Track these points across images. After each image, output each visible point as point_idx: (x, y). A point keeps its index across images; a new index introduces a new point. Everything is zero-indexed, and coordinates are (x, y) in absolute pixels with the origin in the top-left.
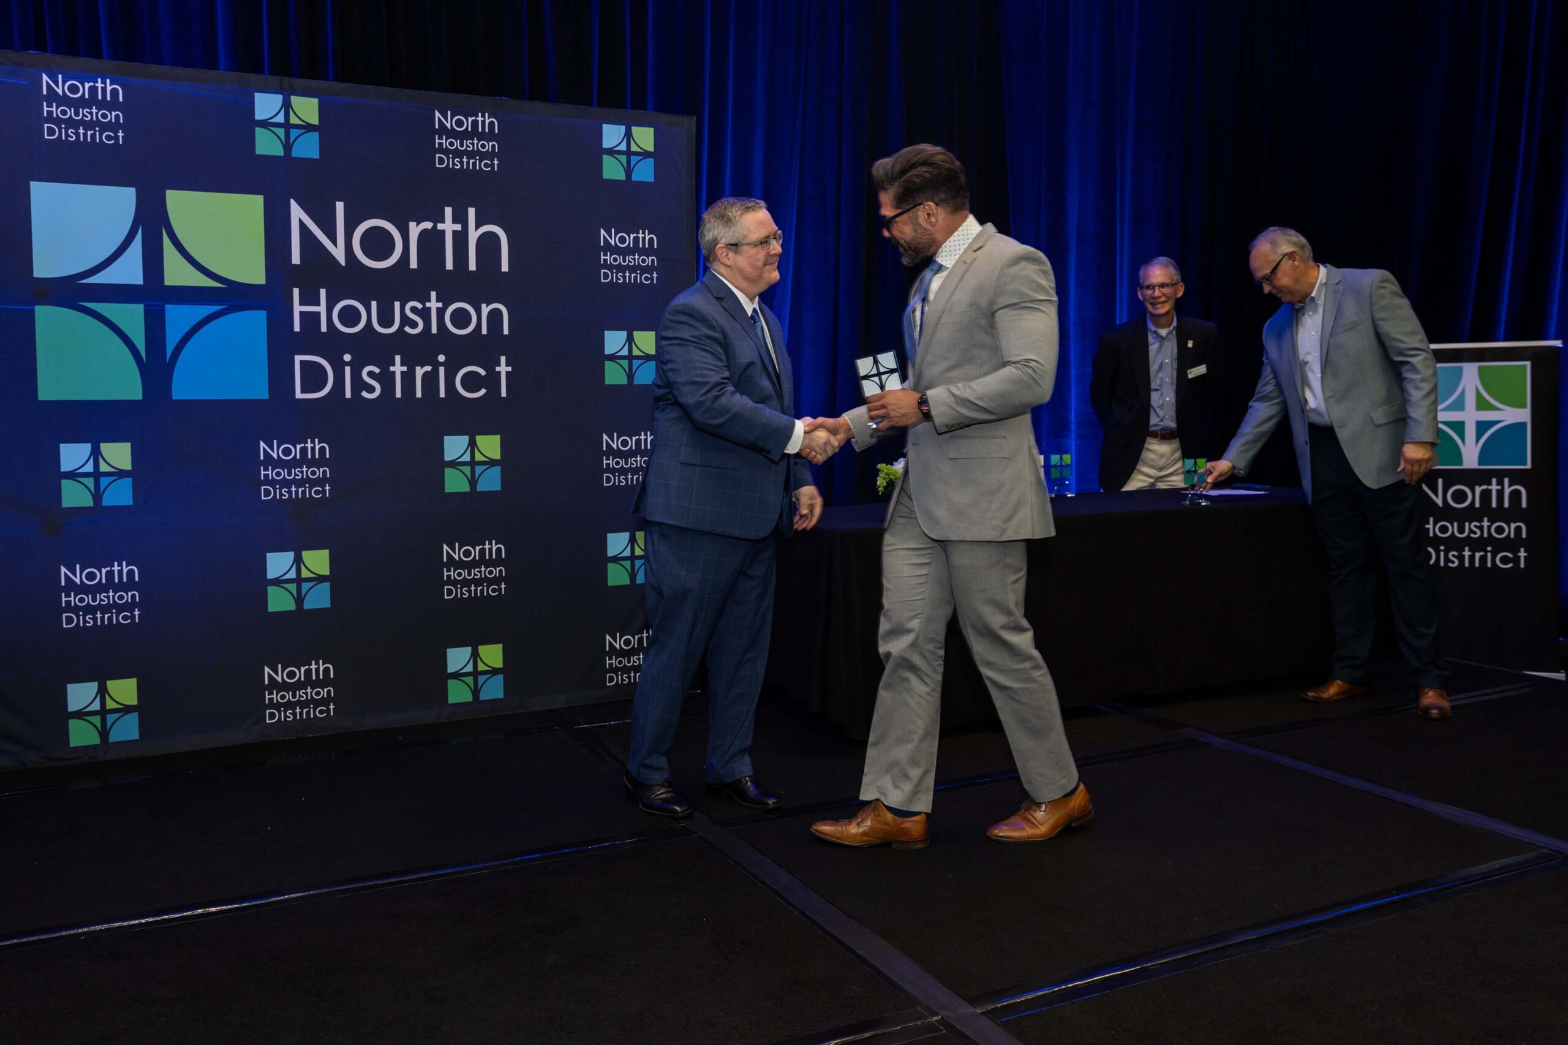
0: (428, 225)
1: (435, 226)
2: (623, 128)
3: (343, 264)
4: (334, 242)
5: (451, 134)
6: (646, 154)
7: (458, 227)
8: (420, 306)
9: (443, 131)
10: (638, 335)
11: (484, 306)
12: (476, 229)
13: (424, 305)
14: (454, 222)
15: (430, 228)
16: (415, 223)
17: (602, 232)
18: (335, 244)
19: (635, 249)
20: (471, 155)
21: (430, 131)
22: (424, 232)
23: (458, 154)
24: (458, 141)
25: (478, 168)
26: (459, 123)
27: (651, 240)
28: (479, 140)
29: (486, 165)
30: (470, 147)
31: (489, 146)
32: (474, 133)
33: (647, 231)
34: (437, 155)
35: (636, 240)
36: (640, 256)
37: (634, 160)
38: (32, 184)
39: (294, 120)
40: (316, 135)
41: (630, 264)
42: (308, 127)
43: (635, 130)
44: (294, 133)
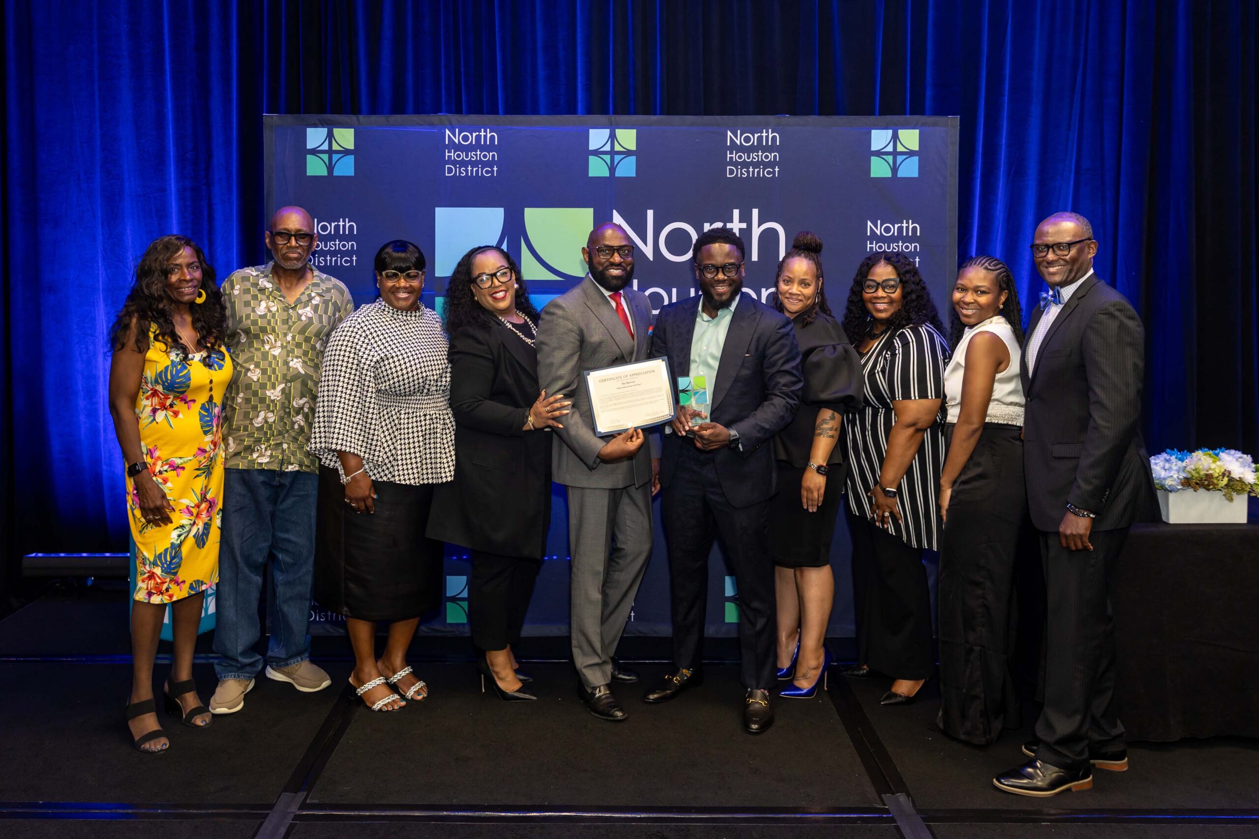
2: (890, 132)
3: (652, 259)
4: (645, 242)
5: (741, 149)
6: (911, 153)
7: (744, 226)
9: (734, 147)
11: (763, 290)
12: (759, 227)
14: (740, 221)
17: (869, 223)
18: (645, 243)
19: (900, 237)
20: (756, 165)
21: (722, 147)
23: (745, 165)
24: (746, 154)
25: (761, 176)
26: (747, 140)
27: (914, 229)
28: (763, 152)
29: (769, 173)
30: (755, 159)
31: (771, 156)
32: (759, 147)
33: (910, 221)
34: (728, 167)
35: (900, 229)
36: (903, 243)
37: (900, 159)
38: (437, 209)
39: (617, 148)
40: (633, 159)
41: (894, 250)
42: (628, 153)
43: (902, 133)
44: (617, 158)
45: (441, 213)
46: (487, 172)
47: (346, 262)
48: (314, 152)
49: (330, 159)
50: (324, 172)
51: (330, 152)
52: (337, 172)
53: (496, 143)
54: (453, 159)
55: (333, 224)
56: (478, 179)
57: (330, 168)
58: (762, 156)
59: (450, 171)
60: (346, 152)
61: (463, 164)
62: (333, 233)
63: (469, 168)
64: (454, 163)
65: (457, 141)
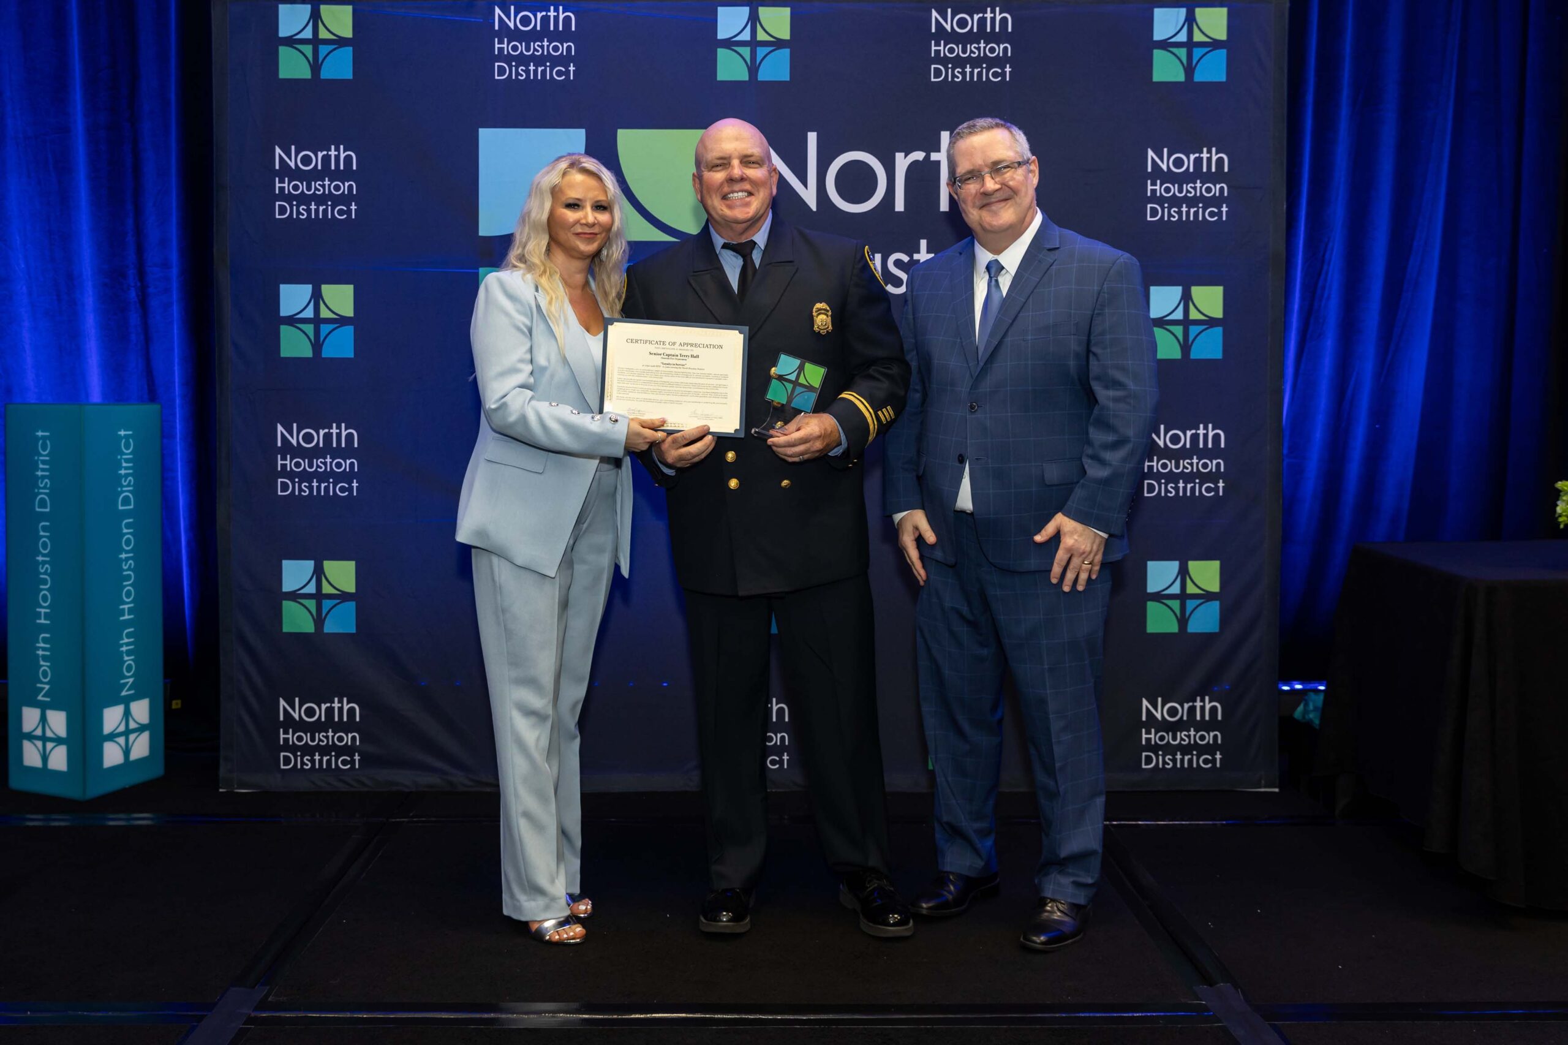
0: (919, 155)
1: (927, 157)
2: (1183, 12)
3: (814, 208)
4: (804, 181)
5: (952, 37)
6: (1215, 44)
8: (905, 258)
9: (941, 34)
10: (1197, 291)
13: (911, 256)
15: (921, 159)
16: (903, 154)
17: (1151, 153)
18: (805, 185)
19: (1197, 174)
20: (975, 62)
21: (924, 35)
22: (914, 165)
23: (959, 62)
24: (960, 46)
25: (984, 79)
26: (962, 23)
27: (1220, 161)
28: (987, 43)
29: (995, 75)
30: (974, 53)
31: (999, 49)
32: (981, 34)
33: (1214, 150)
34: (933, 66)
35: (1198, 162)
36: (1203, 183)
37: (1197, 52)
38: (482, 132)
39: (761, 36)
40: (786, 52)
41: (1189, 195)
42: (778, 44)
43: (1200, 13)
44: (761, 52)
45: (489, 139)
46: (559, 73)
47: (341, 212)
48: (290, 41)
49: (316, 52)
50: (305, 73)
51: (316, 41)
52: (326, 73)
53: (573, 29)
54: (506, 53)
55: (320, 155)
56: (544, 84)
57: (316, 66)
58: (985, 48)
59: (502, 73)
60: (340, 42)
61: (522, 60)
62: (319, 167)
63: (532, 68)
64: (508, 59)
65: (512, 25)
